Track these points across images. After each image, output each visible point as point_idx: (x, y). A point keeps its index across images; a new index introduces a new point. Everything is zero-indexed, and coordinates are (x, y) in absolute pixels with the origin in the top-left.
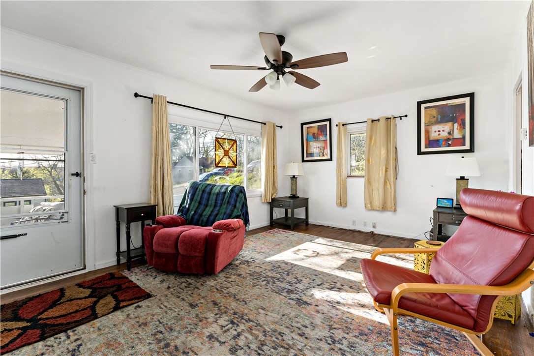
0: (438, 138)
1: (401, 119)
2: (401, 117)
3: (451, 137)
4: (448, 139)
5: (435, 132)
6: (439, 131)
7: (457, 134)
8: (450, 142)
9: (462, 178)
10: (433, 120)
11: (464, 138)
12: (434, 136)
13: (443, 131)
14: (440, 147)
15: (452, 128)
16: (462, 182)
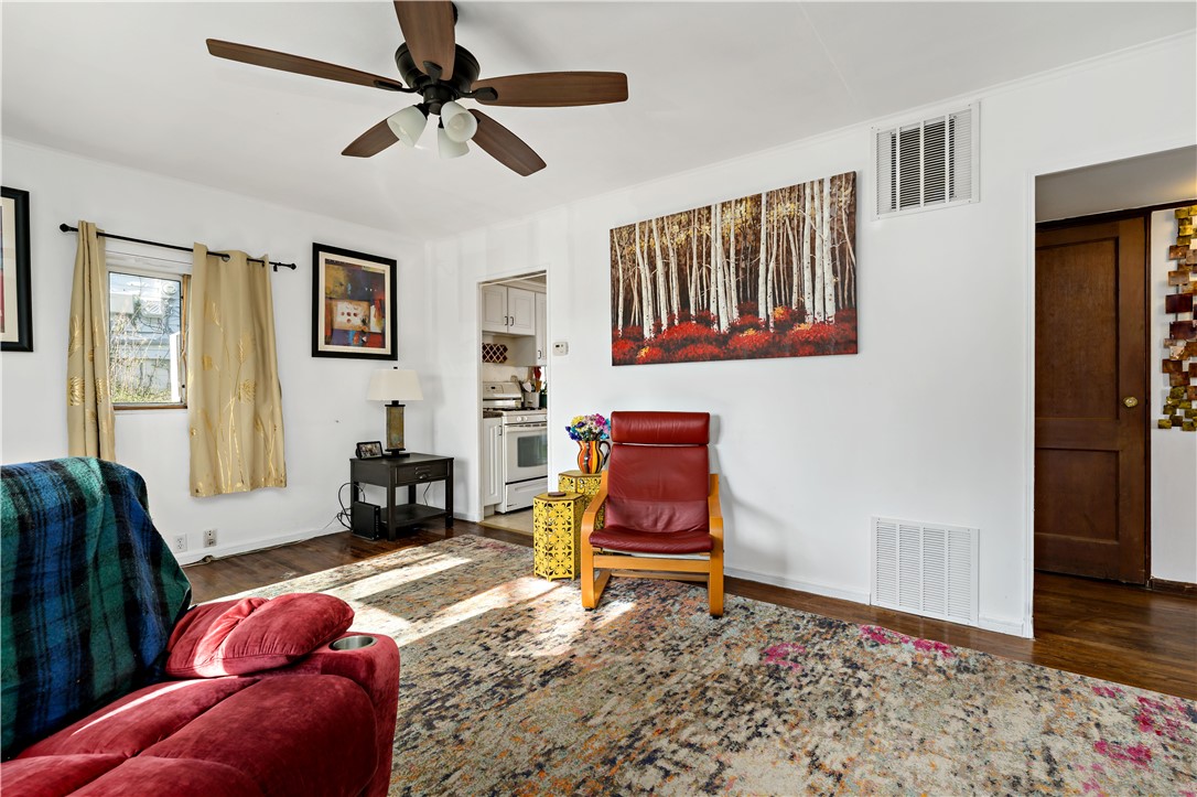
0: (346, 326)
1: (275, 270)
2: (276, 266)
3: (367, 330)
4: (363, 333)
5: (343, 314)
6: (349, 314)
7: (374, 327)
8: (364, 339)
9: (395, 404)
10: (340, 290)
11: (383, 334)
12: (340, 321)
13: (355, 315)
14: (348, 345)
15: (367, 313)
16: (394, 410)
